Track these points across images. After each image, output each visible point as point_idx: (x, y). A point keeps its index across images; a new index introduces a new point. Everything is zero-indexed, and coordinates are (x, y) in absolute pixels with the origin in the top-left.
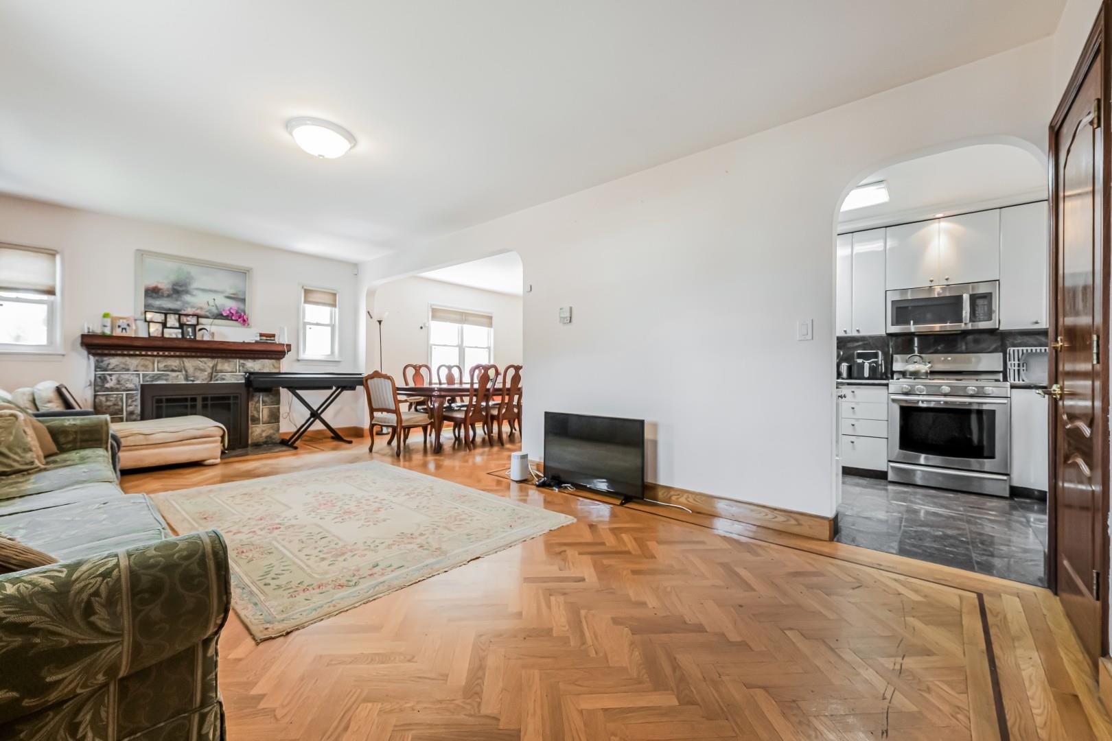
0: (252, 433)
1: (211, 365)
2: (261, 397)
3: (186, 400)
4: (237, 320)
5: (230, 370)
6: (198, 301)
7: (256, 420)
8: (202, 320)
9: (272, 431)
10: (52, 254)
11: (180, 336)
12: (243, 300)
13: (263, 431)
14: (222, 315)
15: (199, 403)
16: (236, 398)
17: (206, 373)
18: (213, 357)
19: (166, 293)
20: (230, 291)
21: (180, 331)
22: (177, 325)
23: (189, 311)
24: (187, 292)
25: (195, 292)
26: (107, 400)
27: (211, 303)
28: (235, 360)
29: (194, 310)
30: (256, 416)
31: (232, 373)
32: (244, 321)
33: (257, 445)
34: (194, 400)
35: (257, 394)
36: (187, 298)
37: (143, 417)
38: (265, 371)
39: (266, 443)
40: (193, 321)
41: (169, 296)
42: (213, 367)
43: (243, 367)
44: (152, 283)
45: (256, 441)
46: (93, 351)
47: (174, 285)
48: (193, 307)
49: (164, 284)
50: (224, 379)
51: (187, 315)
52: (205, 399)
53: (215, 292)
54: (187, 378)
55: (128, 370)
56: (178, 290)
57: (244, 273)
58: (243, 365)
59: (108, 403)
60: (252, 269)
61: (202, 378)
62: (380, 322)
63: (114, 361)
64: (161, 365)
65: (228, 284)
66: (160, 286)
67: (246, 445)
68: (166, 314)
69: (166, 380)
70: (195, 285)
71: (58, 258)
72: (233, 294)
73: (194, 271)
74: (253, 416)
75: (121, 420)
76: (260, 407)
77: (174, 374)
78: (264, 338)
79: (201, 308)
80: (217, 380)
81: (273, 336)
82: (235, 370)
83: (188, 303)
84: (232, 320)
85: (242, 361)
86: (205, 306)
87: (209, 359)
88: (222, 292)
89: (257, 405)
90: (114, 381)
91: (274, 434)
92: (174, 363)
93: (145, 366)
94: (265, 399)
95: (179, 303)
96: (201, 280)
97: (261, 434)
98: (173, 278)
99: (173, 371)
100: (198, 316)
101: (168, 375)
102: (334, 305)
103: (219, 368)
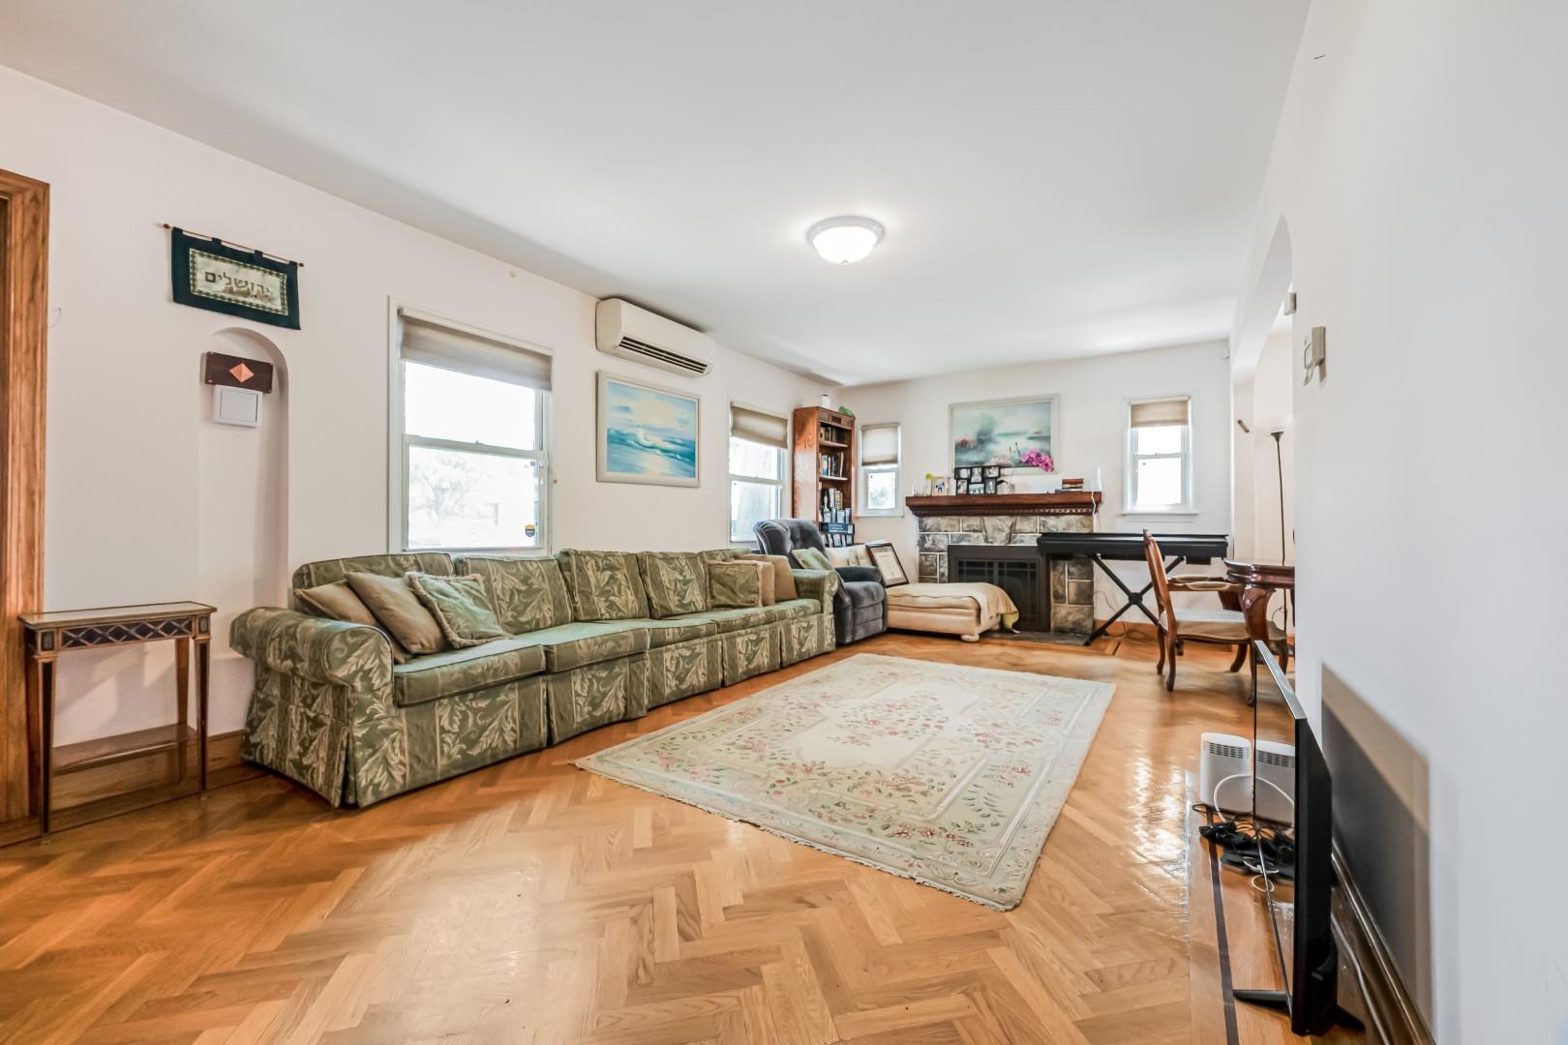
0: (1055, 614)
1: (1009, 524)
2: (1066, 567)
3: (982, 564)
4: (1038, 466)
5: (1029, 530)
6: (1002, 449)
7: (1060, 598)
8: (1004, 471)
9: (1080, 616)
10: (894, 426)
11: (982, 492)
12: (1047, 439)
13: (1069, 614)
14: (1021, 462)
15: (996, 569)
16: (1033, 566)
17: (1004, 534)
18: (1011, 515)
19: (972, 445)
20: (1032, 430)
21: (982, 485)
22: (980, 479)
23: (993, 462)
24: (990, 440)
25: (998, 439)
26: (926, 560)
27: (1014, 448)
28: (1035, 518)
29: (997, 459)
30: (1060, 591)
31: (1029, 533)
32: (1047, 465)
33: (1062, 632)
34: (991, 565)
35: (1062, 562)
36: (991, 447)
37: (950, 580)
38: (1071, 531)
39: (1072, 630)
40: (994, 473)
41: (974, 448)
42: (1011, 527)
43: (1044, 526)
44: (959, 438)
45: (1062, 625)
46: (919, 512)
47: (978, 435)
48: (995, 457)
49: (970, 436)
50: (1022, 541)
51: (990, 467)
52: (1001, 565)
53: (1017, 434)
54: (986, 540)
55: (940, 531)
56: (983, 439)
57: (1045, 404)
58: (1044, 524)
59: (927, 563)
60: (1057, 395)
61: (999, 540)
62: (1277, 436)
63: (930, 521)
64: (965, 525)
65: (1028, 421)
66: (968, 439)
67: (1047, 629)
68: (971, 469)
69: (969, 541)
70: (998, 430)
71: (899, 429)
72: (1036, 433)
73: (996, 414)
74: (1056, 592)
75: (935, 581)
76: (1066, 579)
77: (975, 535)
78: (1068, 486)
79: (1004, 457)
80: (1016, 542)
81: (1081, 482)
82: (1034, 530)
83: (991, 453)
84: (1033, 466)
85: (1043, 518)
86: (1007, 453)
87: (1008, 517)
88: (1025, 433)
89: (1062, 577)
90: (931, 542)
91: (1084, 620)
92: (975, 521)
93: (952, 526)
94: (1073, 569)
95: (983, 454)
96: (1005, 423)
97: (1066, 617)
98: (977, 427)
99: (975, 531)
100: (1000, 467)
101: (970, 536)
102: (1184, 421)
103: (1018, 527)
